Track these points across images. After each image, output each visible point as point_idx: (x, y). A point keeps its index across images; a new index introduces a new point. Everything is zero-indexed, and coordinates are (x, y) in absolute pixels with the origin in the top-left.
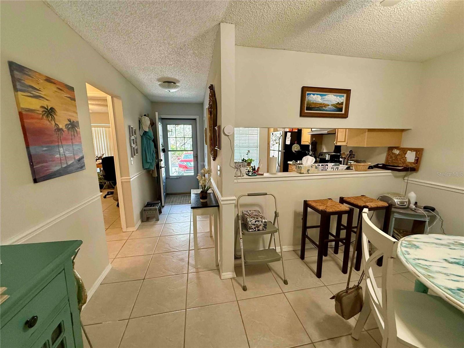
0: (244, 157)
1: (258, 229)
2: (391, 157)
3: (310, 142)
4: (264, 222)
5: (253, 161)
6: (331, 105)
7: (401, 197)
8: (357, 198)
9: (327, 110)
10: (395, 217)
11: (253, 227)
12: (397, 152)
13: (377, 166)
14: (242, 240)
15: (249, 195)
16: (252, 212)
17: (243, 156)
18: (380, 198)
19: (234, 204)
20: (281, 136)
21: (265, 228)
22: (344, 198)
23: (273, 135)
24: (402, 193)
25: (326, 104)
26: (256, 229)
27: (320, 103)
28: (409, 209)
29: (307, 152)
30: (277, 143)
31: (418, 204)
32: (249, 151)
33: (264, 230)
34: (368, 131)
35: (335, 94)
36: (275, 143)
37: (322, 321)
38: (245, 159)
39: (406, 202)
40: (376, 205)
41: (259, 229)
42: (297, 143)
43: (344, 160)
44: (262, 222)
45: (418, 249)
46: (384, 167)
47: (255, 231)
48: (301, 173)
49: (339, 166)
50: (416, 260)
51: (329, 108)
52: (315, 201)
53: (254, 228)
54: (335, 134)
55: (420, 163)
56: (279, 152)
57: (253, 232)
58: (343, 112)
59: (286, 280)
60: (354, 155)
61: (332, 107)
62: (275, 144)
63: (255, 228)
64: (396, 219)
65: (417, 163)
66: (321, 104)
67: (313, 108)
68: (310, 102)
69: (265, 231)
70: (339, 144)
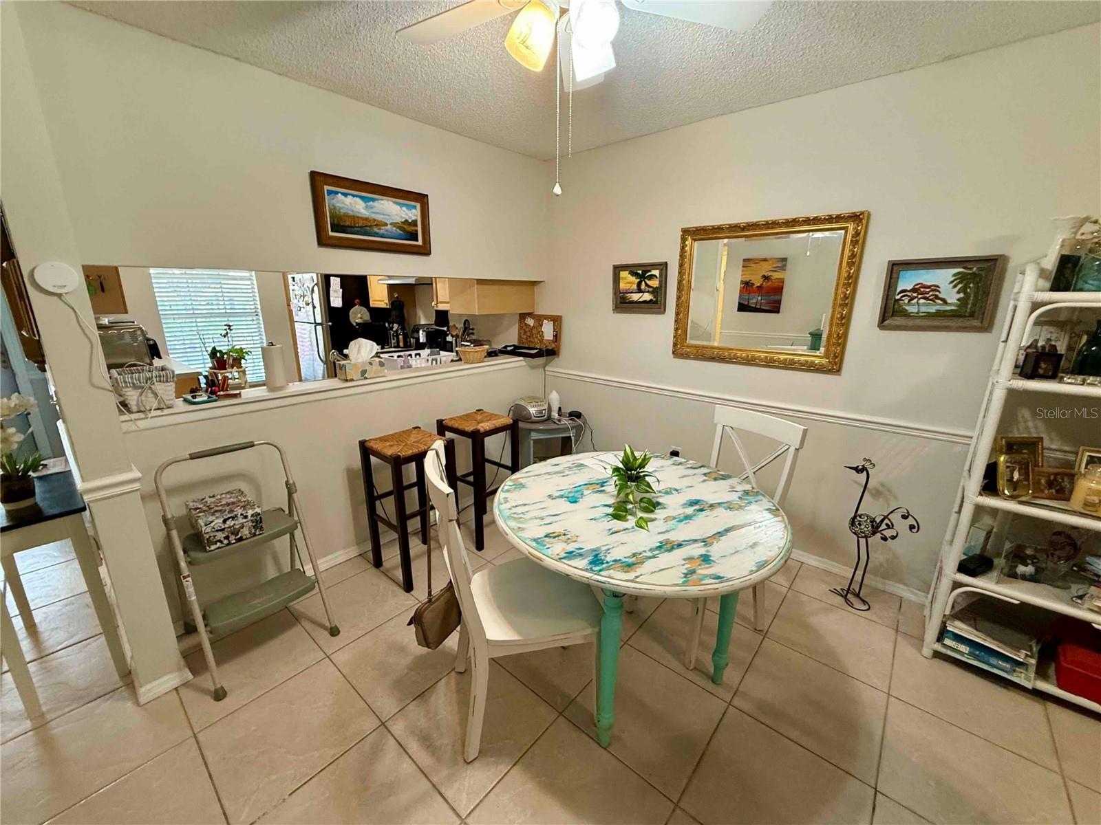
0: (215, 344)
1: (239, 536)
2: (525, 332)
3: (387, 301)
4: (252, 516)
5: (246, 353)
6: (391, 224)
7: (537, 402)
8: (468, 417)
9: (383, 234)
10: (532, 438)
11: (220, 536)
12: (530, 322)
13: (504, 352)
14: (189, 579)
15: (193, 457)
16: (219, 497)
17: (211, 340)
18: (512, 408)
19: (138, 493)
20: (316, 287)
21: (258, 530)
22: (443, 420)
23: (294, 281)
24: (540, 395)
25: (378, 221)
26: (232, 539)
27: (364, 216)
28: (550, 421)
29: (387, 325)
30: (308, 304)
31: (563, 411)
32: (229, 326)
33: (257, 533)
34: (477, 284)
35: (394, 200)
36: (304, 303)
37: (406, 671)
38: (218, 349)
39: (545, 410)
40: (493, 426)
41: (241, 537)
42: (361, 305)
43: (456, 340)
44: (246, 517)
45: (523, 490)
46: (515, 352)
47: (229, 544)
48: (347, 380)
49: (439, 354)
50: (514, 509)
51: (387, 231)
52: (383, 439)
53: (222, 539)
54: (432, 284)
55: (560, 340)
56: (317, 327)
57: (223, 549)
58: (420, 242)
59: (336, 626)
60: (473, 329)
61: (395, 228)
62: (305, 306)
63: (227, 538)
64: (536, 441)
65: (556, 342)
66: (366, 219)
67: (348, 226)
68: (340, 212)
69: (261, 536)
70: (442, 307)
